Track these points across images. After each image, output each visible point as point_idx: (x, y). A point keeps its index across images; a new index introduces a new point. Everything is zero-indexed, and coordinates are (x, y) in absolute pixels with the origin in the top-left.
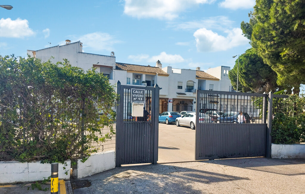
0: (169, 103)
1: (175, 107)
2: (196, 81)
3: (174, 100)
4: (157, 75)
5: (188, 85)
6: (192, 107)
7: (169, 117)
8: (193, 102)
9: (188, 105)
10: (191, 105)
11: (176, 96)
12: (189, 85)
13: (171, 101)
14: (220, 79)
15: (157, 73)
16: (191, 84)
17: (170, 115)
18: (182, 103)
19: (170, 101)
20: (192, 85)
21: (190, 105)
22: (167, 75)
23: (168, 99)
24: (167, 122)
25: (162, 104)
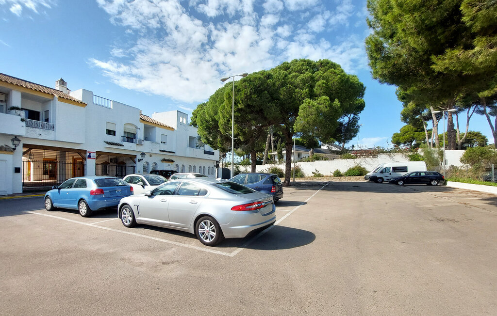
0: (88, 160)
1: (100, 167)
2: (141, 126)
3: (99, 154)
4: (57, 100)
5: (125, 131)
6: (134, 167)
7: (92, 193)
8: (137, 160)
9: (127, 165)
10: (132, 164)
11: (103, 148)
12: (129, 131)
13: (93, 155)
14: (176, 128)
15: (56, 96)
16: (131, 130)
17: (92, 186)
18: (113, 162)
19: (89, 157)
20: (134, 133)
21: (129, 163)
22: (83, 104)
23: (85, 151)
24: (83, 210)
25: (73, 162)
